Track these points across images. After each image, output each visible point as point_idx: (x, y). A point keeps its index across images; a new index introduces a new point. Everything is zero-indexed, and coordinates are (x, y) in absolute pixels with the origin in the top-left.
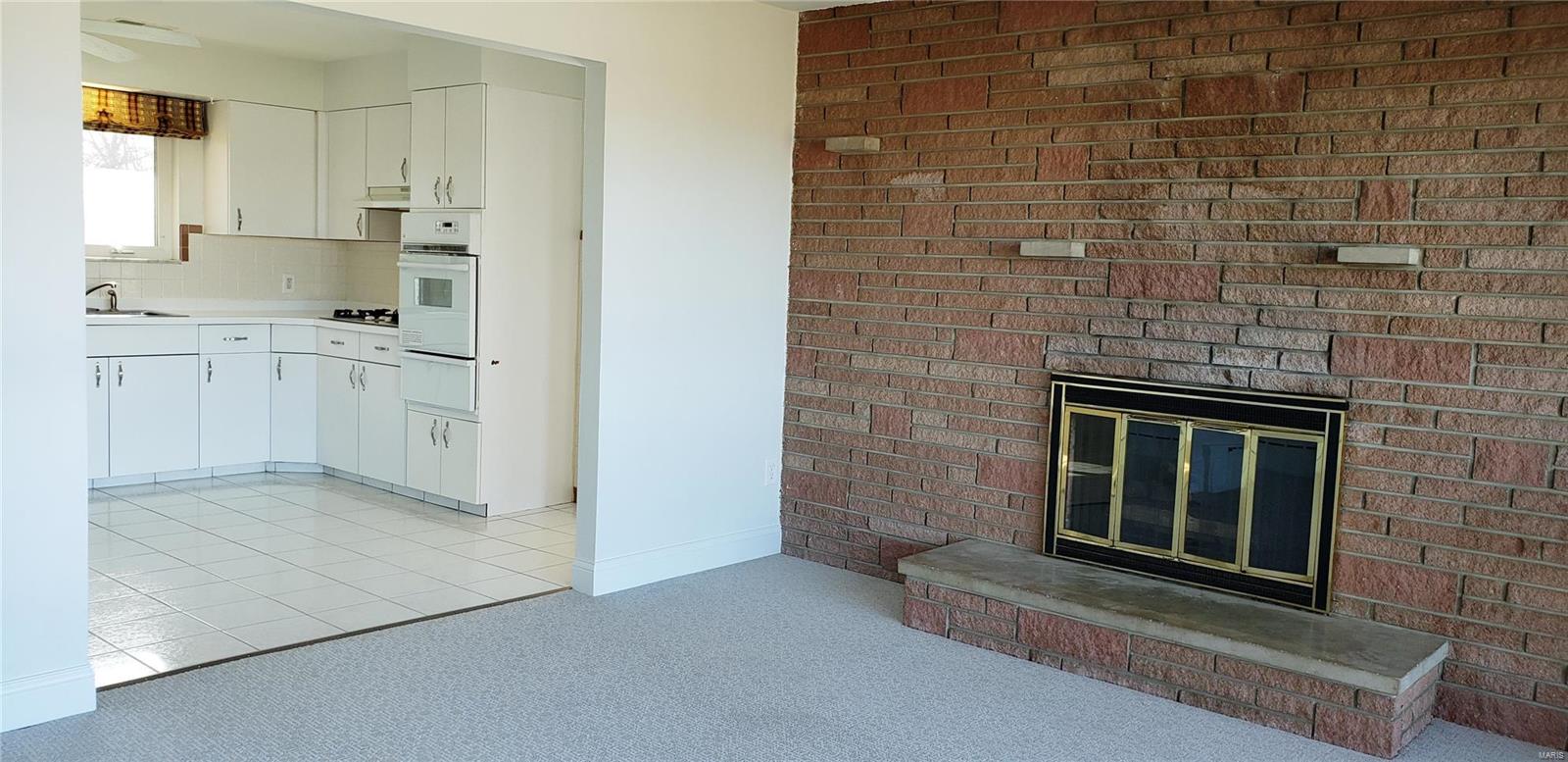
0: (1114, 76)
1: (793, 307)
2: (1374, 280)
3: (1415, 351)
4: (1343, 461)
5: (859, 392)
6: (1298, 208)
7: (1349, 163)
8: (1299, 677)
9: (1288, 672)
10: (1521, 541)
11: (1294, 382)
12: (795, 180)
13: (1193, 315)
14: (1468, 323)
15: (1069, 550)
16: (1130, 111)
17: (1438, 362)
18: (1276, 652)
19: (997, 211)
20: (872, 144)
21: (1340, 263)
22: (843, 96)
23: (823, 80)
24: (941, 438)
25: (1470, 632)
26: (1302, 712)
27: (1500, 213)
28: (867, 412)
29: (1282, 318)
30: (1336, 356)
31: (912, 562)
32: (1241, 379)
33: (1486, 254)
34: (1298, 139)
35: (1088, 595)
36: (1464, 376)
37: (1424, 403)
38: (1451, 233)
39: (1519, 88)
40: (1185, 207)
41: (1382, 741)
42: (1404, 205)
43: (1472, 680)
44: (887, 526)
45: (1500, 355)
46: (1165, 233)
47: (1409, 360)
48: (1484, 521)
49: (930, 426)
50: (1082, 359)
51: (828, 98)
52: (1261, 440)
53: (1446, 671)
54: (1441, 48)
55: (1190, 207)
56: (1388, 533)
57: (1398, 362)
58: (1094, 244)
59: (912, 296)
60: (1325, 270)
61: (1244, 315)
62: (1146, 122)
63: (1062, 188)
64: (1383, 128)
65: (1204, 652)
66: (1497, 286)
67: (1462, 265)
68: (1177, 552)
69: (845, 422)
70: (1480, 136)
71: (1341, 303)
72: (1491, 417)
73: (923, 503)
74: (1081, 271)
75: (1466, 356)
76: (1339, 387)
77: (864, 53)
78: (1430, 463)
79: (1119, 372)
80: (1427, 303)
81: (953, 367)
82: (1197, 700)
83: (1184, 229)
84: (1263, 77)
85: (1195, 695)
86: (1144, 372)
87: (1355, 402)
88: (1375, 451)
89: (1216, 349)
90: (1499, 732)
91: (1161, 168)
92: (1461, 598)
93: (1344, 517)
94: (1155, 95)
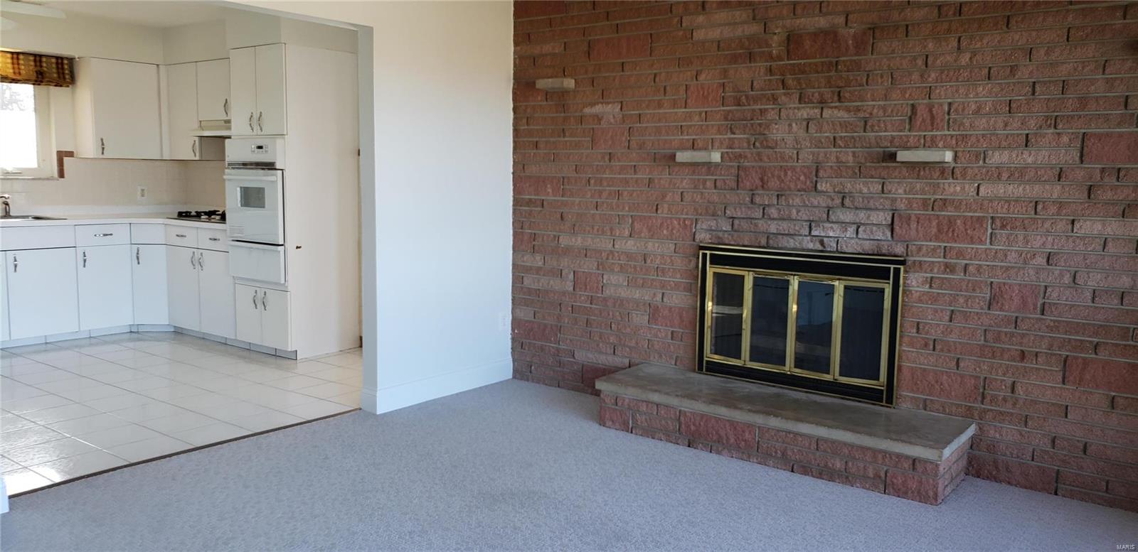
0: (739, 32)
1: (517, 203)
2: (922, 173)
3: (951, 222)
4: (903, 301)
5: (565, 262)
6: (869, 124)
7: (904, 91)
8: (875, 452)
9: (868, 449)
10: (1023, 352)
11: (868, 246)
12: (515, 110)
13: (797, 201)
14: (986, 203)
15: (714, 369)
16: (751, 57)
17: (966, 230)
18: (859, 435)
19: (659, 130)
20: (569, 83)
21: (898, 162)
22: (547, 48)
23: (532, 37)
24: (624, 293)
25: (989, 416)
26: (877, 476)
27: (1006, 125)
28: (571, 276)
29: (859, 202)
30: (897, 228)
31: (605, 381)
32: (832, 245)
33: (997, 154)
34: (868, 75)
35: (728, 400)
36: (983, 239)
37: (958, 258)
38: (973, 139)
39: (1018, 37)
40: (790, 125)
41: (931, 494)
42: (942, 120)
43: (992, 448)
44: (586, 356)
45: (1007, 224)
46: (776, 143)
47: (947, 229)
48: (998, 339)
49: (616, 285)
50: (720, 234)
51: (536, 50)
52: (846, 288)
53: (974, 443)
54: (965, 9)
55: (794, 125)
56: (934, 350)
57: (939, 231)
58: (727, 152)
59: (600, 193)
60: (888, 167)
61: (833, 200)
62: (762, 65)
63: (704, 114)
64: (926, 66)
65: (809, 437)
66: (1005, 176)
67: (981, 162)
68: (789, 367)
69: (555, 284)
70: (992, 71)
71: (899, 190)
72: (1002, 267)
73: (612, 339)
74: (718, 172)
75: (985, 226)
76: (899, 249)
77: (561, 18)
78: (961, 300)
79: (746, 243)
80: (958, 189)
81: (631, 242)
82: (806, 471)
83: (790, 139)
84: (843, 31)
85: (803, 467)
86: (763, 242)
87: (911, 258)
88: (924, 293)
89: (813, 224)
90: (1009, 483)
91: (774, 98)
92: (983, 393)
93: (906, 340)
94: (768, 46)
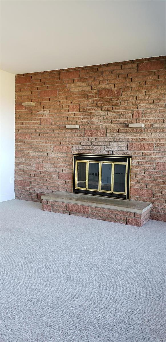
0: (84, 89)
1: (16, 142)
2: (136, 131)
3: (144, 145)
4: (131, 168)
5: (32, 160)
6: (121, 116)
7: (130, 107)
8: (123, 212)
9: (121, 211)
10: (164, 182)
11: (121, 153)
12: (16, 112)
13: (101, 140)
14: (153, 139)
15: (78, 191)
16: (87, 97)
17: (148, 147)
18: (119, 207)
19: (61, 119)
20: (33, 104)
21: (129, 127)
22: (26, 93)
23: (21, 90)
24: (51, 170)
25: (156, 201)
26: (124, 219)
27: (158, 116)
28: (34, 165)
29: (118, 139)
30: (129, 147)
31: (44, 196)
32: (111, 153)
33: (156, 125)
34: (121, 102)
35: (81, 199)
36: (153, 149)
37: (146, 155)
38: (150, 120)
39: (160, 91)
40: (99, 117)
41: (139, 224)
42: (141, 115)
43: (156, 211)
44: (38, 190)
45: (159, 145)
46: (95, 123)
47: (143, 147)
48: (157, 179)
49: (48, 167)
50: (79, 150)
51: (23, 94)
52: (115, 165)
53: (152, 209)
54: (146, 83)
55: (100, 117)
56: (140, 183)
57: (141, 147)
58: (81, 126)
59: (43, 138)
60: (126, 129)
61: (111, 139)
62: (90, 99)
63: (74, 114)
64: (137, 99)
65: (104, 208)
66: (158, 131)
67: (152, 127)
68: (99, 190)
69: (29, 167)
70: (154, 101)
71: (129, 136)
72: (158, 157)
73: (47, 184)
74: (79, 132)
75: (153, 145)
76: (130, 153)
77: (30, 84)
78: (147, 167)
79: (87, 153)
80: (146, 135)
81: (53, 154)
82: (104, 219)
83: (99, 122)
84: (113, 89)
85: (103, 218)
86: (92, 153)
87: (133, 156)
88: (137, 166)
89: (106, 147)
90: (161, 221)
91: (94, 109)
92: (154, 195)
93: (132, 180)
94: (92, 93)
